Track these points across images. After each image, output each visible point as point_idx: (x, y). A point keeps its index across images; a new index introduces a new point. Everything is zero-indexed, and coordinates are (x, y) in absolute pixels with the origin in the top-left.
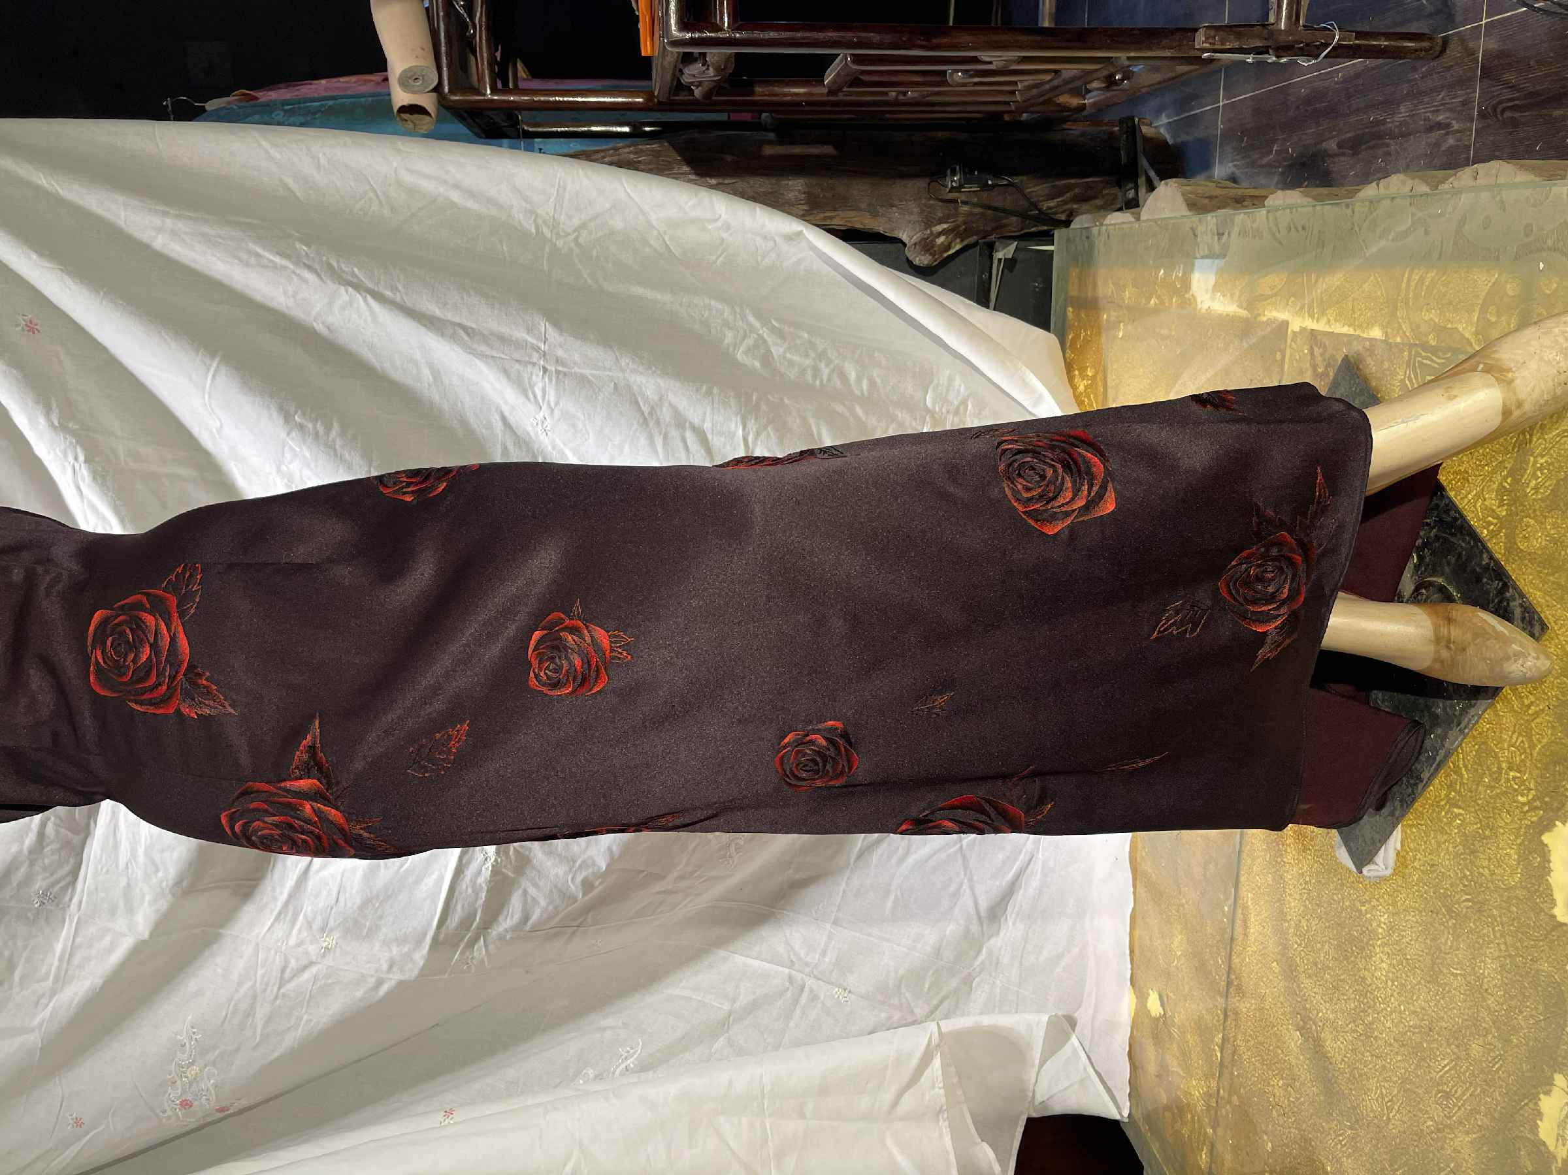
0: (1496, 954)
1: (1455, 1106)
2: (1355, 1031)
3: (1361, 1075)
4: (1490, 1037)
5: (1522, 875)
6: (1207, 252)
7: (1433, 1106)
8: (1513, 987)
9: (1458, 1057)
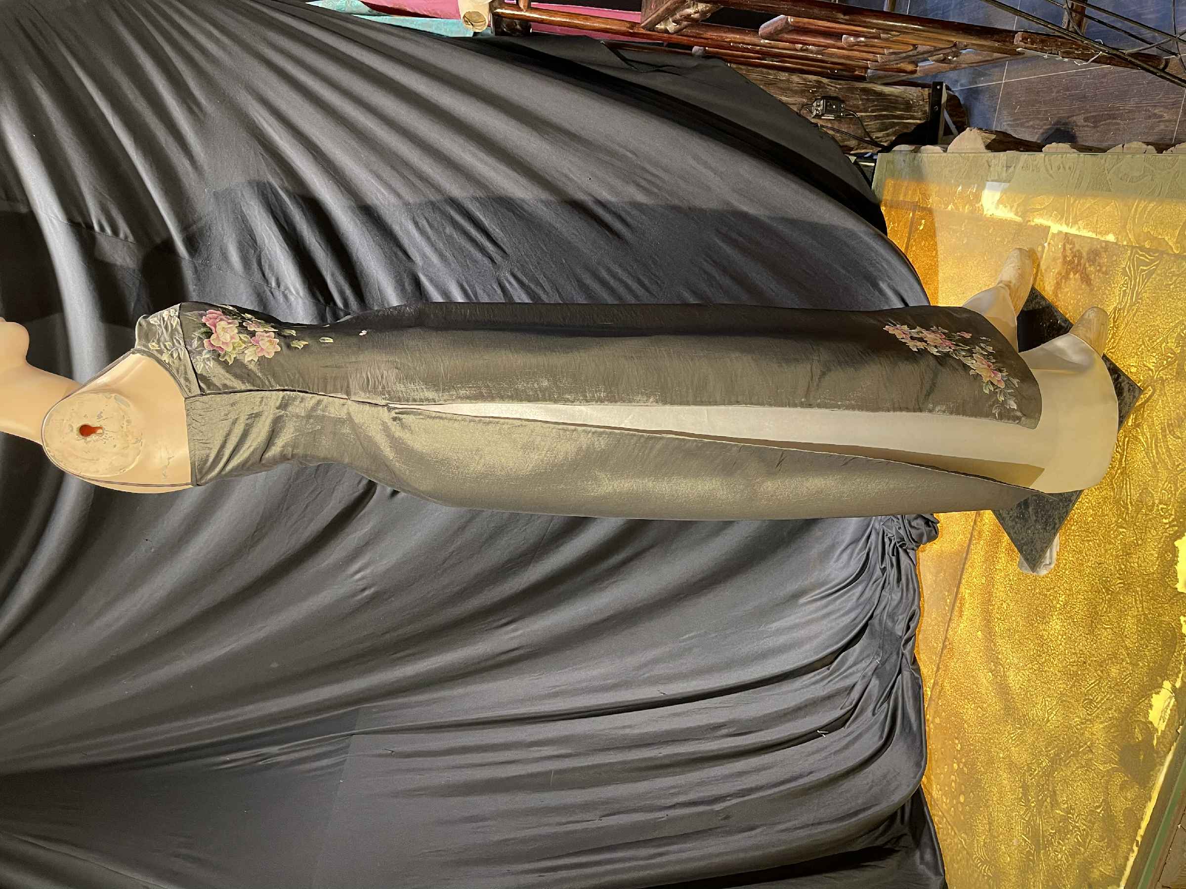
0: (1136, 613)
1: (1095, 707)
2: (1031, 669)
3: (1032, 695)
4: (1124, 663)
5: (1159, 565)
6: (996, 178)
7: (1080, 709)
8: (1144, 633)
9: (1101, 678)
